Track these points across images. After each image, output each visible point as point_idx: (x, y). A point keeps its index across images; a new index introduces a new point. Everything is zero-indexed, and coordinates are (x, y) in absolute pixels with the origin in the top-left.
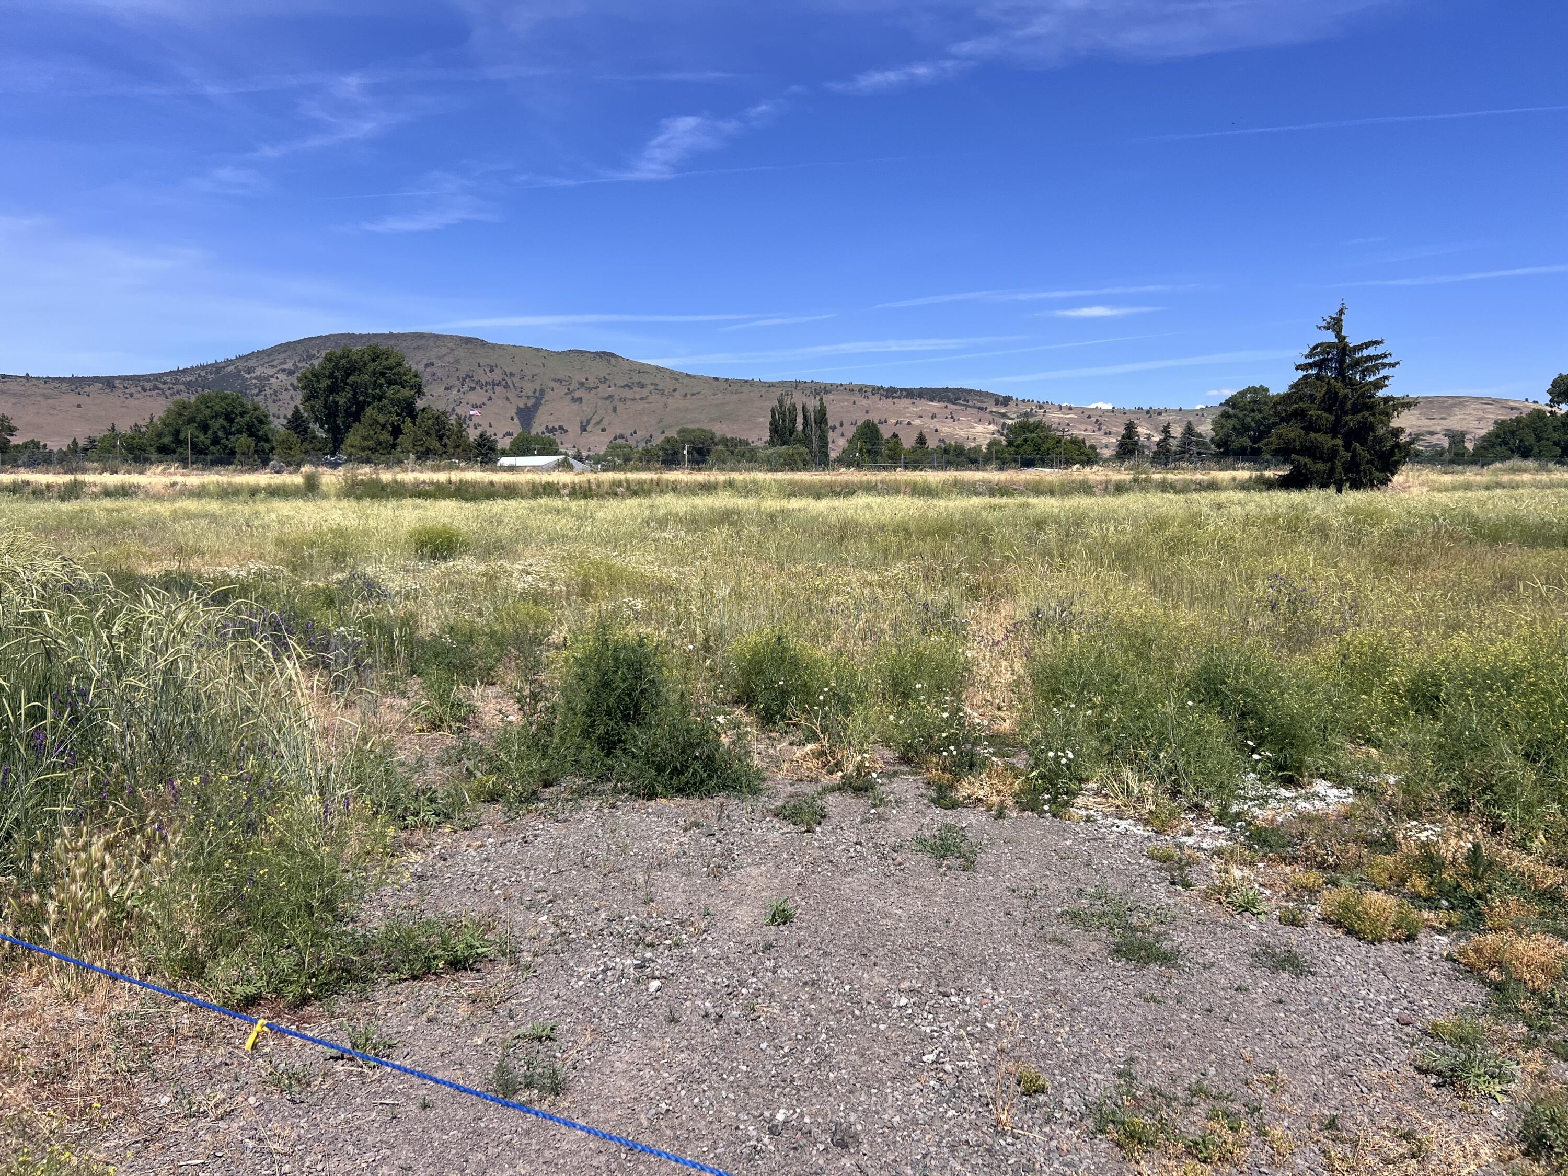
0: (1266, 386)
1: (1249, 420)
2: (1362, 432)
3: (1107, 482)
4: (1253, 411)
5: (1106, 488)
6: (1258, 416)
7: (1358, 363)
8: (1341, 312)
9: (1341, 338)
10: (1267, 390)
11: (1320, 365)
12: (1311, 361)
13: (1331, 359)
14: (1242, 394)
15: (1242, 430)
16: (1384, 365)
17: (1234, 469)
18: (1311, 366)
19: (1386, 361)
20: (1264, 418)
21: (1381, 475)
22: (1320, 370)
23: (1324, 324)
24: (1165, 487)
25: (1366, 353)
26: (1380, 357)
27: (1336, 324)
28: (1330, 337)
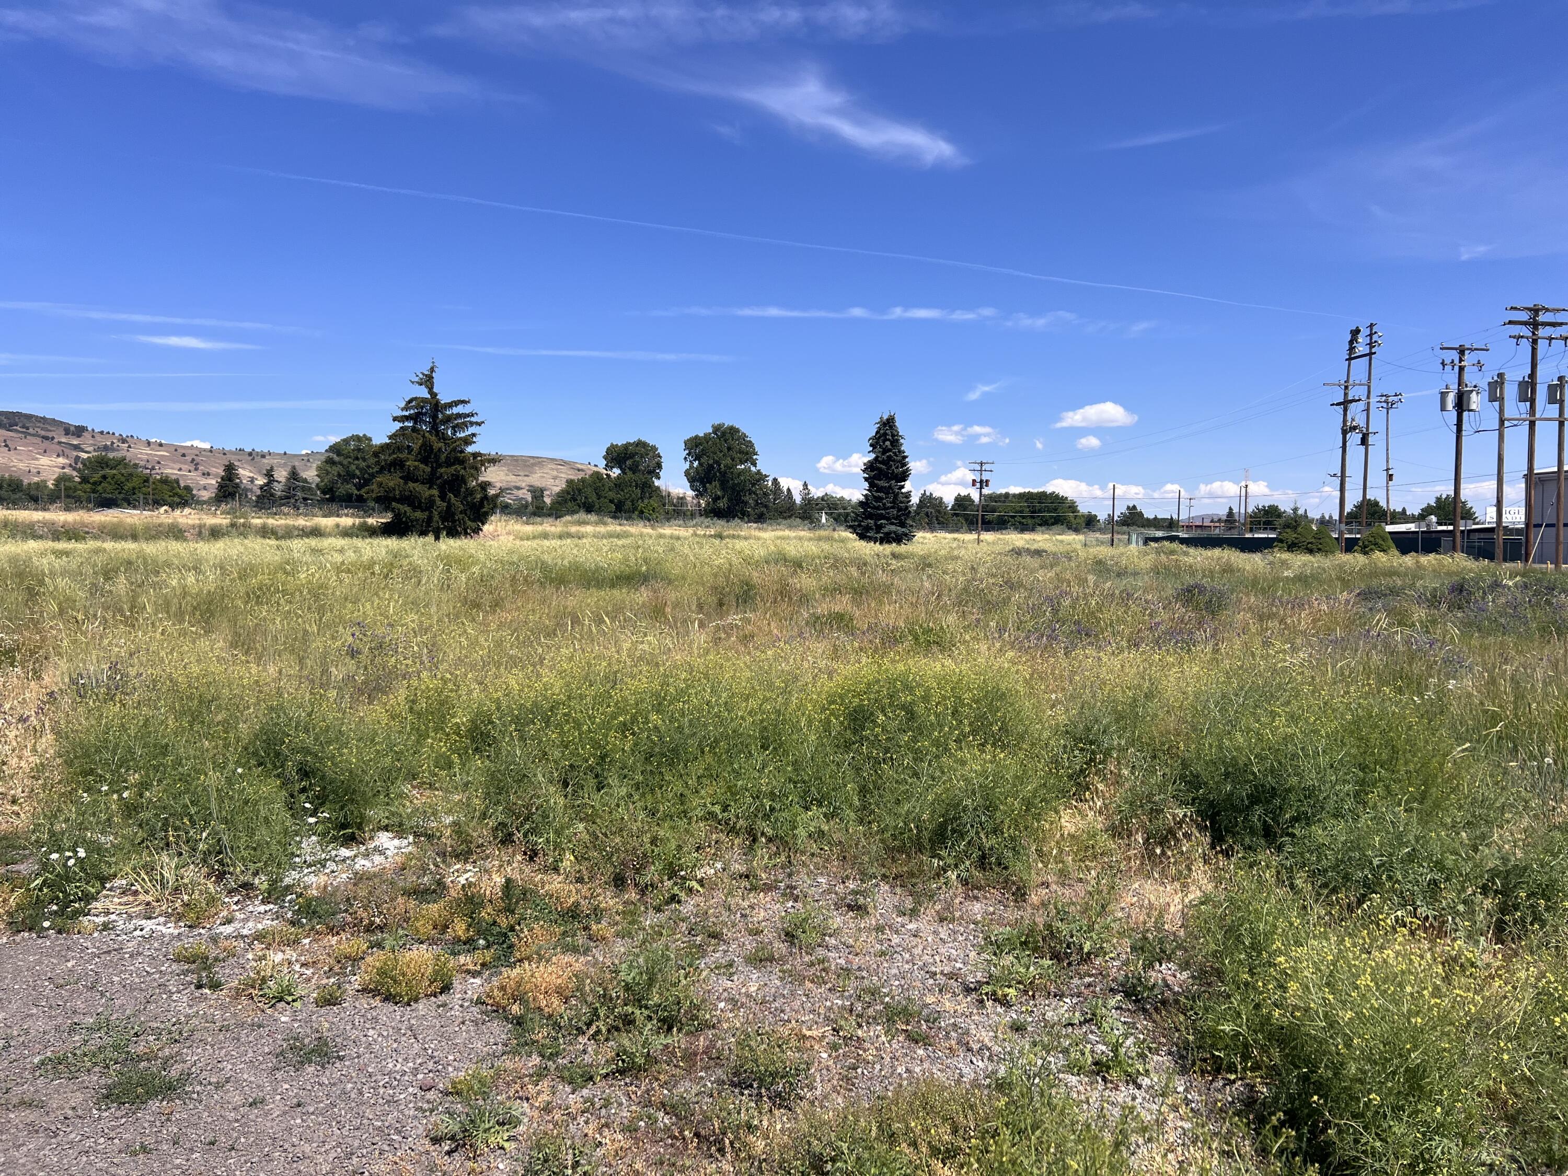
0: (369, 435)
1: (353, 467)
2: (456, 484)
3: (201, 526)
4: (357, 459)
5: (200, 533)
6: (363, 464)
7: (449, 419)
8: (432, 370)
9: (434, 395)
10: (370, 439)
11: (415, 418)
12: (407, 413)
13: (425, 414)
14: (346, 441)
15: (348, 476)
16: (472, 424)
17: (338, 516)
18: (407, 418)
19: (473, 419)
20: (369, 467)
21: (473, 525)
22: (415, 423)
23: (417, 379)
24: (265, 532)
25: (455, 410)
26: (468, 415)
27: (428, 381)
28: (423, 393)
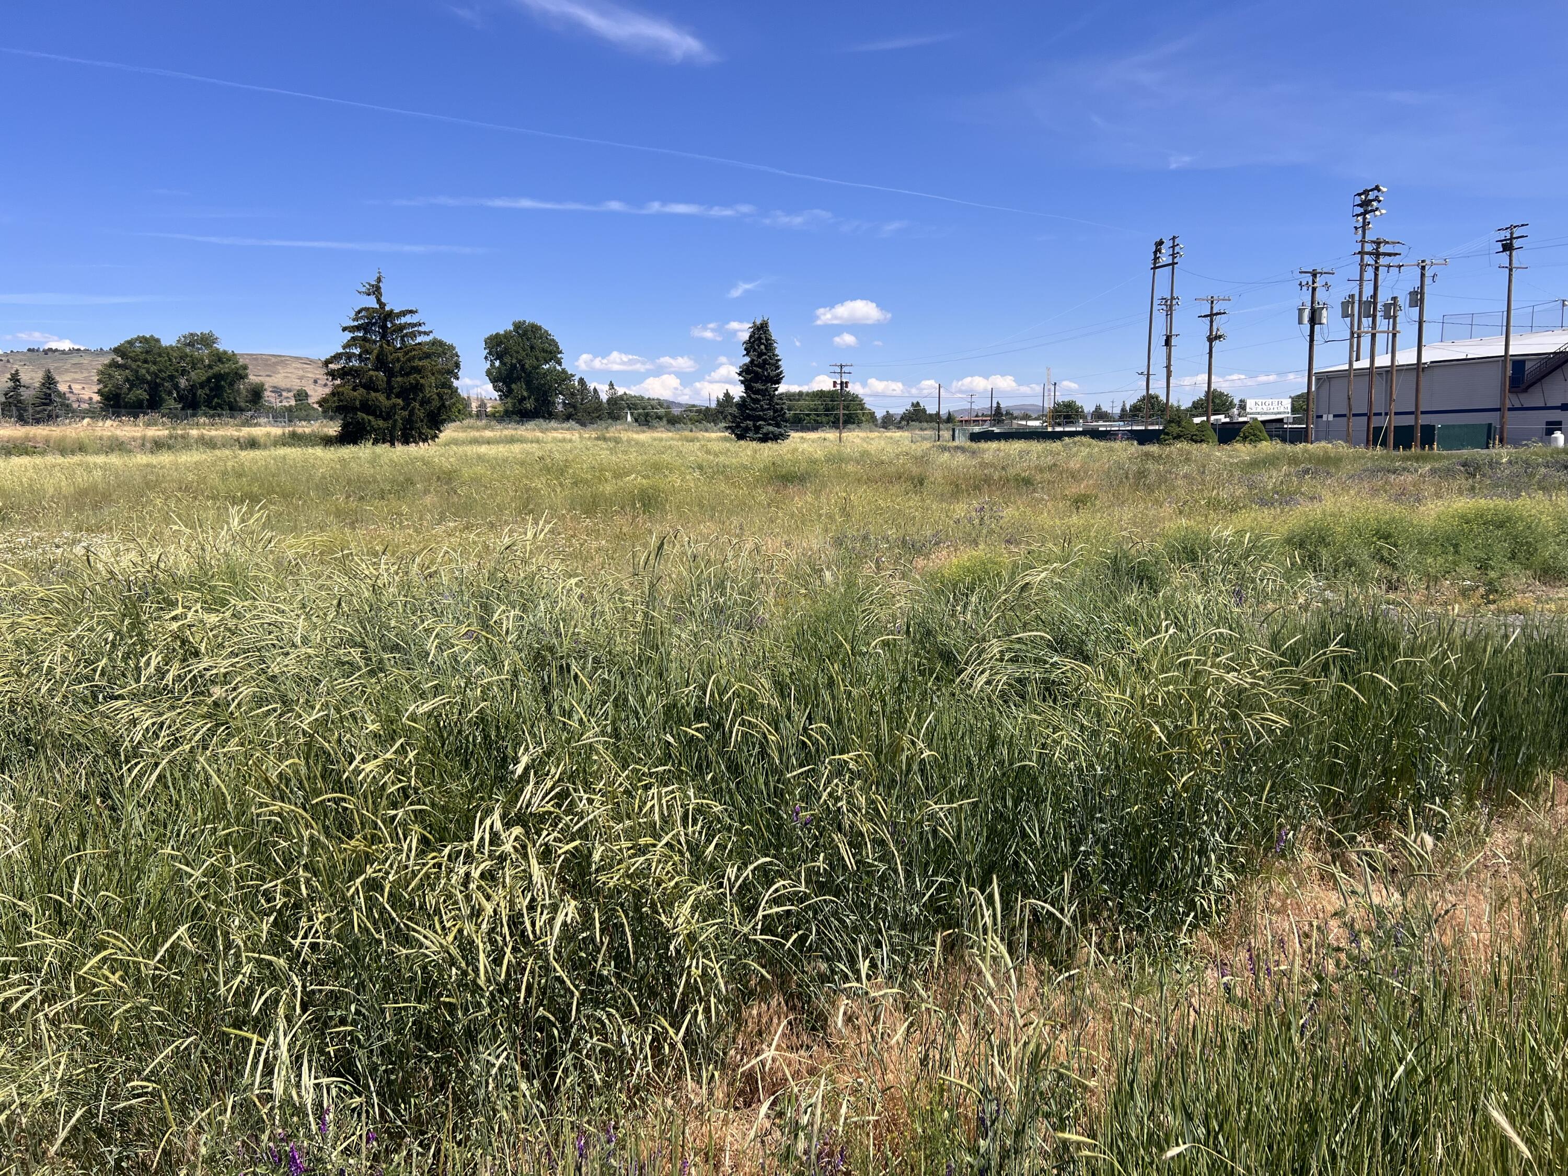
0: (156, 336)
1: (144, 371)
2: (410, 392)
4: (145, 361)
6: (153, 368)
7: (402, 327)
8: (379, 280)
9: (382, 305)
10: (158, 341)
11: (365, 328)
12: (356, 323)
13: (374, 324)
14: (131, 343)
16: (420, 333)
18: (358, 328)
19: (421, 329)
21: (432, 432)
22: (366, 333)
23: (364, 289)
25: (403, 320)
26: (414, 325)
27: (376, 290)
28: (372, 302)
